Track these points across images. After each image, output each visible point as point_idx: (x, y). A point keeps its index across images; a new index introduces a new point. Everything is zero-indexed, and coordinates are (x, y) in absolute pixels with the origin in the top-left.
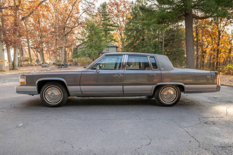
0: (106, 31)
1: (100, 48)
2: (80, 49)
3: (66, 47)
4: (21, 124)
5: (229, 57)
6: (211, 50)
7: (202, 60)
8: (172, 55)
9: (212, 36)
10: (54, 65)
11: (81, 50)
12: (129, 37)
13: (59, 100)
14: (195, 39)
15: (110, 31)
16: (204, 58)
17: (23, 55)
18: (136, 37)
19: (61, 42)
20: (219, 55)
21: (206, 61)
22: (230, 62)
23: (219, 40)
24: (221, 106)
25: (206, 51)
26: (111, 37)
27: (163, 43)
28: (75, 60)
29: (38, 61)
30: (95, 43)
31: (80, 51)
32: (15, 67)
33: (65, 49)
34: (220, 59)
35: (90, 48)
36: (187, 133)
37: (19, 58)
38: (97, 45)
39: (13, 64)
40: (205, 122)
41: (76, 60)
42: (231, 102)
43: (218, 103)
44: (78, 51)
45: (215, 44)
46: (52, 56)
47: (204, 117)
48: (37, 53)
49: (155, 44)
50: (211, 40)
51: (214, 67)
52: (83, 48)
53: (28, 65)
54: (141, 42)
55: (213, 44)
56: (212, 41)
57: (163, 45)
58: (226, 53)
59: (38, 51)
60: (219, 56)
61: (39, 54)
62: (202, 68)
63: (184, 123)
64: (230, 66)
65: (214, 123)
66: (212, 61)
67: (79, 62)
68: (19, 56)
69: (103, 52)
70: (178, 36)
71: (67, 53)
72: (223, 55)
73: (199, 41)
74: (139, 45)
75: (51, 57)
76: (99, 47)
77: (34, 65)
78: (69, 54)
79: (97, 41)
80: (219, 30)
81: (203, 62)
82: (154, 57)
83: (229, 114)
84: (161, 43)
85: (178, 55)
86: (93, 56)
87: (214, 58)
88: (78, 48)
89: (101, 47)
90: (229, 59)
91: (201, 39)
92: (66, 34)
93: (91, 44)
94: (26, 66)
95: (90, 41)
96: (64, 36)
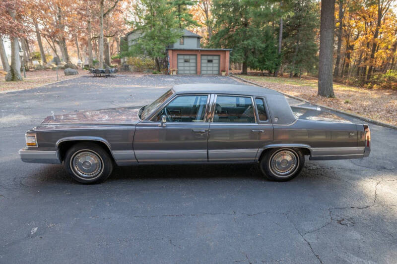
0: (179, 5)
1: (170, 40)
2: (133, 40)
3: (107, 37)
4: (36, 229)
5: (391, 57)
6: (363, 44)
7: (346, 61)
8: (295, 54)
9: (366, 18)
10: (87, 69)
11: (134, 43)
12: (221, 19)
13: (98, 173)
14: (338, 24)
15: (187, 6)
16: (349, 59)
17: (29, 49)
18: (233, 20)
19: (98, 27)
20: (376, 54)
21: (352, 64)
22: (393, 66)
23: (379, 27)
24: (368, 180)
25: (353, 45)
26: (188, 16)
27: (281, 32)
28: (124, 60)
29: (56, 60)
30: (160, 31)
31: (132, 46)
32: (16, 75)
33: (105, 40)
34: (376, 62)
35: (150, 40)
36: (308, 247)
37: (21, 57)
38: (164, 33)
39: (12, 70)
40: (339, 219)
41: (126, 60)
42: (385, 168)
43: (364, 172)
44: (130, 44)
45: (371, 33)
46: (82, 49)
47: (339, 207)
48: (54, 45)
49: (266, 32)
50: (364, 26)
51: (365, 75)
52: (139, 38)
53: (39, 69)
54: (242, 30)
55: (366, 34)
56: (366, 27)
57: (281, 35)
58: (387, 50)
59: (55, 41)
60: (375, 56)
61: (58, 47)
62: (344, 76)
63: (305, 223)
64: (392, 75)
65: (353, 223)
66: (362, 64)
67: (131, 65)
68: (22, 54)
69: (174, 48)
70: (308, 19)
71: (109, 45)
72: (383, 53)
73: (343, 28)
74: (237, 34)
75: (81, 52)
76: (167, 38)
77: (51, 67)
78: (112, 46)
79: (162, 27)
80: (380, 7)
81: (348, 65)
82: (262, 99)
83: (379, 198)
84: (278, 30)
85: (305, 54)
86: (156, 54)
87: (366, 59)
88: (129, 40)
89: (170, 37)
90: (391, 60)
91: (348, 23)
92: (106, 13)
93: (152, 33)
94: (35, 71)
95: (151, 27)
96: (102, 17)
